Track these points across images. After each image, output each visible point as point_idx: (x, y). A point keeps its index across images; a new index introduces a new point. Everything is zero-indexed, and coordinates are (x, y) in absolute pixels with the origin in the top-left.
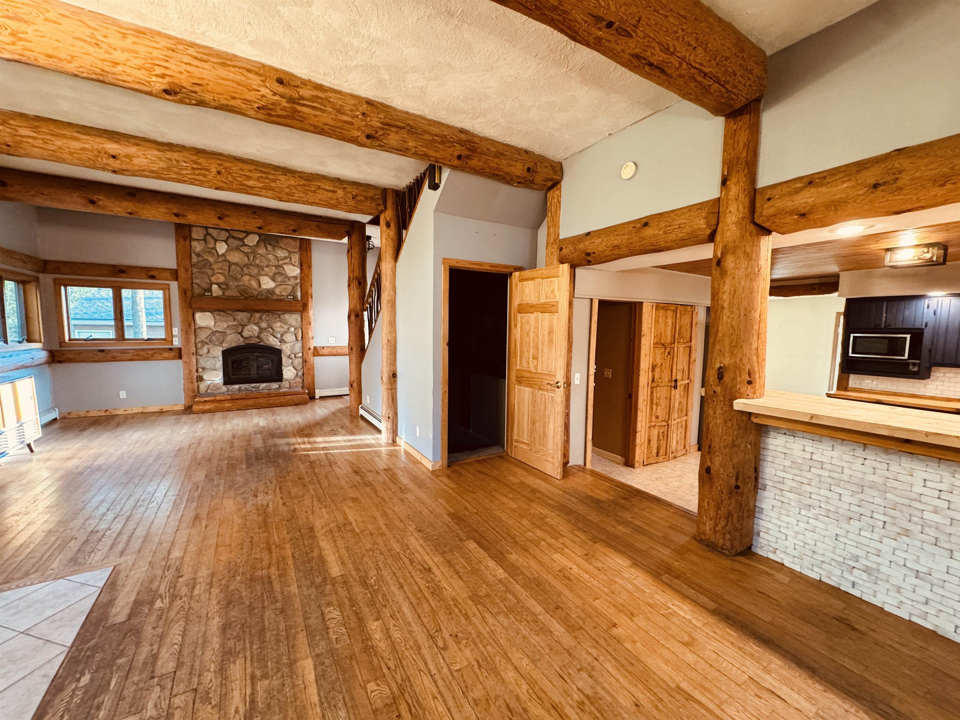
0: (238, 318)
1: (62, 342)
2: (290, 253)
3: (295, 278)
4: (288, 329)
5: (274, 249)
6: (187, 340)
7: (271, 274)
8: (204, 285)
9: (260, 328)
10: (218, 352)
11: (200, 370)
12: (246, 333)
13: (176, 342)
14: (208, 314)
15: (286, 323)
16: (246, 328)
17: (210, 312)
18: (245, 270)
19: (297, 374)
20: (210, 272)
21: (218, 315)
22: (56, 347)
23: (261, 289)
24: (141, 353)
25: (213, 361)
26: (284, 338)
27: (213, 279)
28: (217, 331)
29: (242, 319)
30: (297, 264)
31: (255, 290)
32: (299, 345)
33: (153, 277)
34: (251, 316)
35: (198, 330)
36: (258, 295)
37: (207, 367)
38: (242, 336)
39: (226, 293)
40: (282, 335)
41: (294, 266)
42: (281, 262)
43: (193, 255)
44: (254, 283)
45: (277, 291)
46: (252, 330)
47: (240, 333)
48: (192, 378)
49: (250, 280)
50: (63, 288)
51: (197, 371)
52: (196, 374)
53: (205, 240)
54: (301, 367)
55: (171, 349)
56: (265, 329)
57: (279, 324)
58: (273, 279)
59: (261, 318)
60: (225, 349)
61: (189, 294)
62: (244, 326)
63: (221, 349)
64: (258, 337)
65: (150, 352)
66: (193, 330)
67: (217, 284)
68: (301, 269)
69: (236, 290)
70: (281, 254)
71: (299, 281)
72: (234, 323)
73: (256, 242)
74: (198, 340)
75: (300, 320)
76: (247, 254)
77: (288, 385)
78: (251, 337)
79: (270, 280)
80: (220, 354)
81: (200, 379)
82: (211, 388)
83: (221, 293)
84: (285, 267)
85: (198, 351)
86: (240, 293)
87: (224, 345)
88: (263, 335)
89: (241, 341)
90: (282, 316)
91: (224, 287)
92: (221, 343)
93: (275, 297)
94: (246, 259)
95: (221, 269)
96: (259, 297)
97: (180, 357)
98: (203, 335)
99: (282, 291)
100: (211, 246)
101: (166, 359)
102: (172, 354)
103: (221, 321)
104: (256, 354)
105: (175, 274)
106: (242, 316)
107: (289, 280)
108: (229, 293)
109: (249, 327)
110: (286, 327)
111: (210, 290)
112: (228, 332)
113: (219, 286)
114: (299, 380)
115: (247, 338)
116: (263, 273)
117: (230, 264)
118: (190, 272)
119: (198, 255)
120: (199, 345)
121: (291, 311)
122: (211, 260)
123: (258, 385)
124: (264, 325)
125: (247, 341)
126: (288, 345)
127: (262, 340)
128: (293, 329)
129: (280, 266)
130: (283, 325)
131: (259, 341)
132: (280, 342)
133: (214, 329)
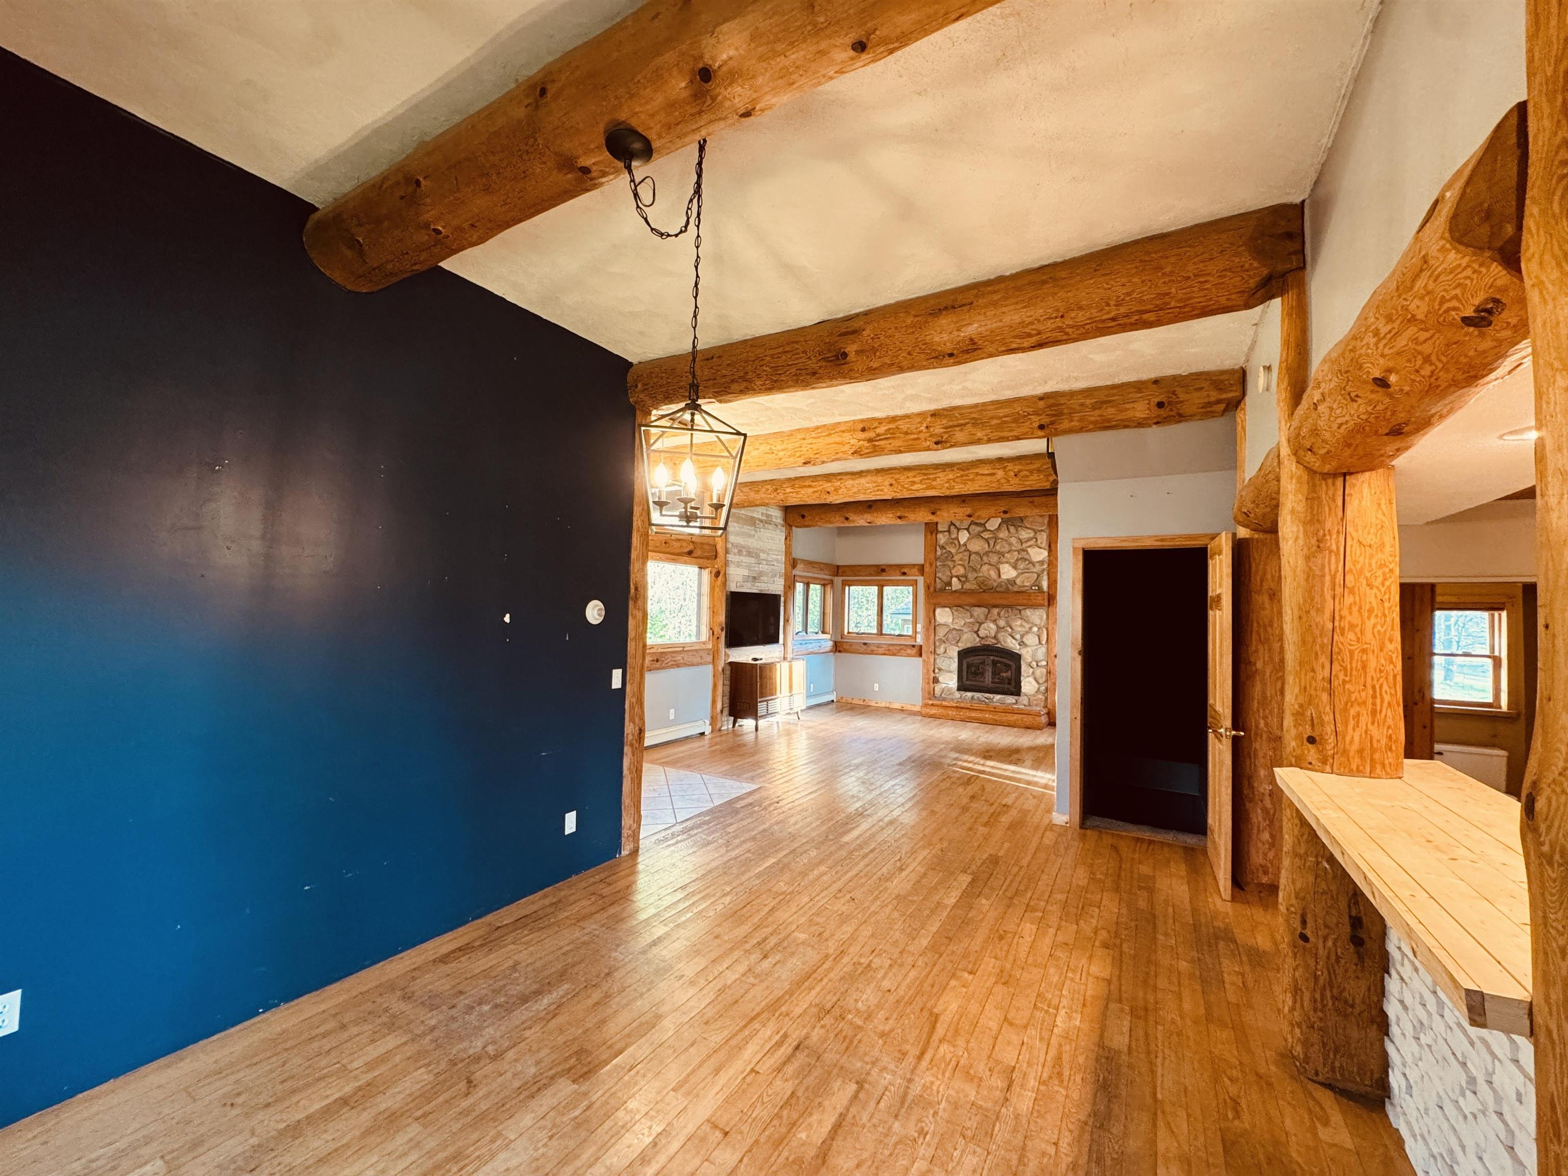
0: (975, 614)
1: (842, 636)
2: (1035, 532)
3: (1041, 563)
4: (1031, 628)
5: (1017, 530)
6: (927, 637)
7: (1013, 561)
8: (945, 579)
9: (998, 626)
10: (954, 652)
11: (937, 671)
12: (982, 633)
13: (919, 640)
14: (948, 609)
15: (1027, 622)
16: (983, 626)
17: (950, 607)
18: (985, 558)
19: (1039, 689)
20: (951, 564)
21: (956, 611)
22: (839, 639)
23: (1000, 580)
24: (891, 648)
25: (947, 661)
26: (1024, 640)
27: (954, 572)
28: (954, 629)
29: (979, 616)
30: (1044, 544)
31: (995, 581)
33: (904, 574)
34: (989, 612)
35: (937, 628)
36: (998, 586)
37: (943, 668)
38: (978, 636)
39: (965, 587)
40: (1022, 636)
41: (1040, 548)
42: (1024, 545)
43: (938, 548)
44: (993, 574)
45: (1018, 581)
46: (989, 628)
47: (976, 632)
48: (929, 679)
49: (989, 570)
50: (847, 588)
51: (934, 671)
52: (932, 675)
53: (949, 531)
54: (1044, 679)
55: (914, 646)
56: (1004, 627)
57: (1019, 623)
58: (1015, 568)
59: (999, 615)
60: (960, 649)
61: (932, 589)
62: (980, 624)
63: (957, 649)
64: (995, 637)
65: (898, 648)
66: (933, 627)
67: (957, 577)
68: (1048, 551)
69: (975, 582)
70: (1025, 534)
71: (1045, 566)
72: (972, 620)
73: (997, 525)
74: (937, 638)
75: (1045, 617)
76: (987, 540)
77: (1026, 702)
78: (987, 637)
79: (1010, 568)
80: (956, 655)
81: (936, 680)
82: (945, 692)
83: (960, 587)
84: (1029, 550)
85: (936, 649)
86: (979, 586)
87: (960, 645)
88: (1001, 636)
89: (977, 642)
90: (1023, 612)
91: (963, 579)
92: (957, 642)
93: (1016, 589)
94: (986, 546)
95: (961, 560)
96: (998, 589)
97: (921, 655)
98: (941, 632)
99: (1025, 581)
100: (954, 536)
101: (909, 655)
102: (914, 651)
103: (958, 617)
104: (992, 658)
105: (921, 569)
106: (979, 612)
107: (1034, 566)
108: (968, 586)
109: (985, 625)
110: (1027, 626)
111: (950, 584)
112: (965, 630)
113: (959, 580)
114: (1040, 696)
115: (982, 638)
116: (1005, 560)
117: (971, 553)
118: (934, 566)
119: (942, 547)
120: (937, 644)
121: (1034, 606)
122: (953, 551)
123: (991, 696)
124: (1002, 623)
125: (984, 642)
126: (1029, 649)
127: (999, 642)
128: (1035, 629)
129: (1023, 550)
130: (1024, 624)
131: (996, 642)
132: (1020, 645)
133: (952, 627)
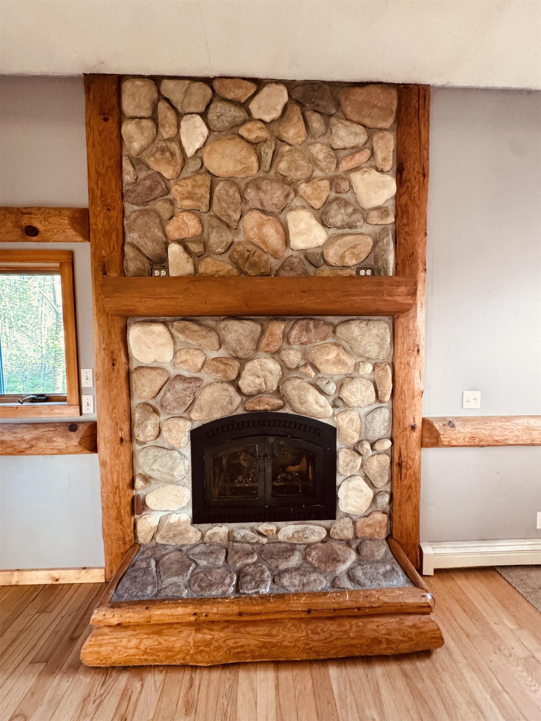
0: (230, 337)
2: (371, 131)
3: (382, 210)
4: (357, 367)
5: (327, 125)
7: (318, 204)
8: (150, 248)
9: (285, 368)
10: (180, 434)
12: (248, 383)
13: (89, 407)
14: (159, 328)
15: (351, 351)
16: (249, 366)
17: (165, 323)
18: (251, 194)
19: (374, 500)
20: (161, 206)
21: (182, 331)
23: (288, 253)
24: (7, 437)
25: (167, 459)
26: (345, 394)
27: (172, 230)
28: (179, 377)
29: (239, 342)
30: (389, 165)
31: (275, 255)
32: (385, 413)
33: (32, 234)
34: (263, 333)
35: (134, 376)
36: (282, 267)
37: (156, 473)
38: (239, 390)
39: (202, 269)
40: (340, 386)
41: (382, 171)
42: (345, 165)
43: (127, 166)
44: (270, 236)
45: (332, 256)
46: (262, 372)
47: (235, 383)
48: (118, 506)
49: (260, 226)
51: (132, 485)
52: (130, 493)
53: (154, 118)
54: (386, 478)
55: (73, 427)
56: (298, 368)
57: (332, 355)
58: (323, 220)
59: (286, 337)
60: (196, 425)
61: (113, 273)
62: (243, 361)
63: (186, 427)
64: (278, 393)
66: (123, 374)
67: (182, 242)
68: (400, 183)
69: (226, 257)
70: (346, 137)
71: (391, 219)
73: (280, 108)
74: (136, 401)
75: (388, 339)
76: (255, 145)
78: (260, 392)
79: (314, 222)
80: (185, 440)
81: (140, 505)
82: (162, 532)
84: (356, 177)
85: (136, 431)
86: (238, 267)
87: (194, 415)
88: (291, 388)
89: (235, 406)
91: (196, 248)
92: (189, 409)
93: (326, 272)
94: (254, 160)
95: (190, 196)
96: (285, 275)
97: (94, 449)
98: (146, 389)
99: (345, 256)
100: (169, 132)
101: (61, 452)
102: (75, 439)
103: (188, 348)
104: (271, 440)
105: (84, 222)
106: (239, 333)
107: (366, 219)
109: (256, 364)
110: (351, 362)
111: (162, 260)
112: (207, 377)
113: (186, 249)
114: (379, 517)
115: (249, 396)
116: (297, 202)
117: (213, 179)
119: (138, 162)
120: (137, 416)
121: (366, 316)
122: (168, 173)
124: (293, 357)
125: (252, 405)
126: (354, 415)
127: (287, 402)
128: (368, 368)
129: (342, 177)
130: (344, 357)
131: (280, 402)
132: (334, 406)
133: (173, 372)
